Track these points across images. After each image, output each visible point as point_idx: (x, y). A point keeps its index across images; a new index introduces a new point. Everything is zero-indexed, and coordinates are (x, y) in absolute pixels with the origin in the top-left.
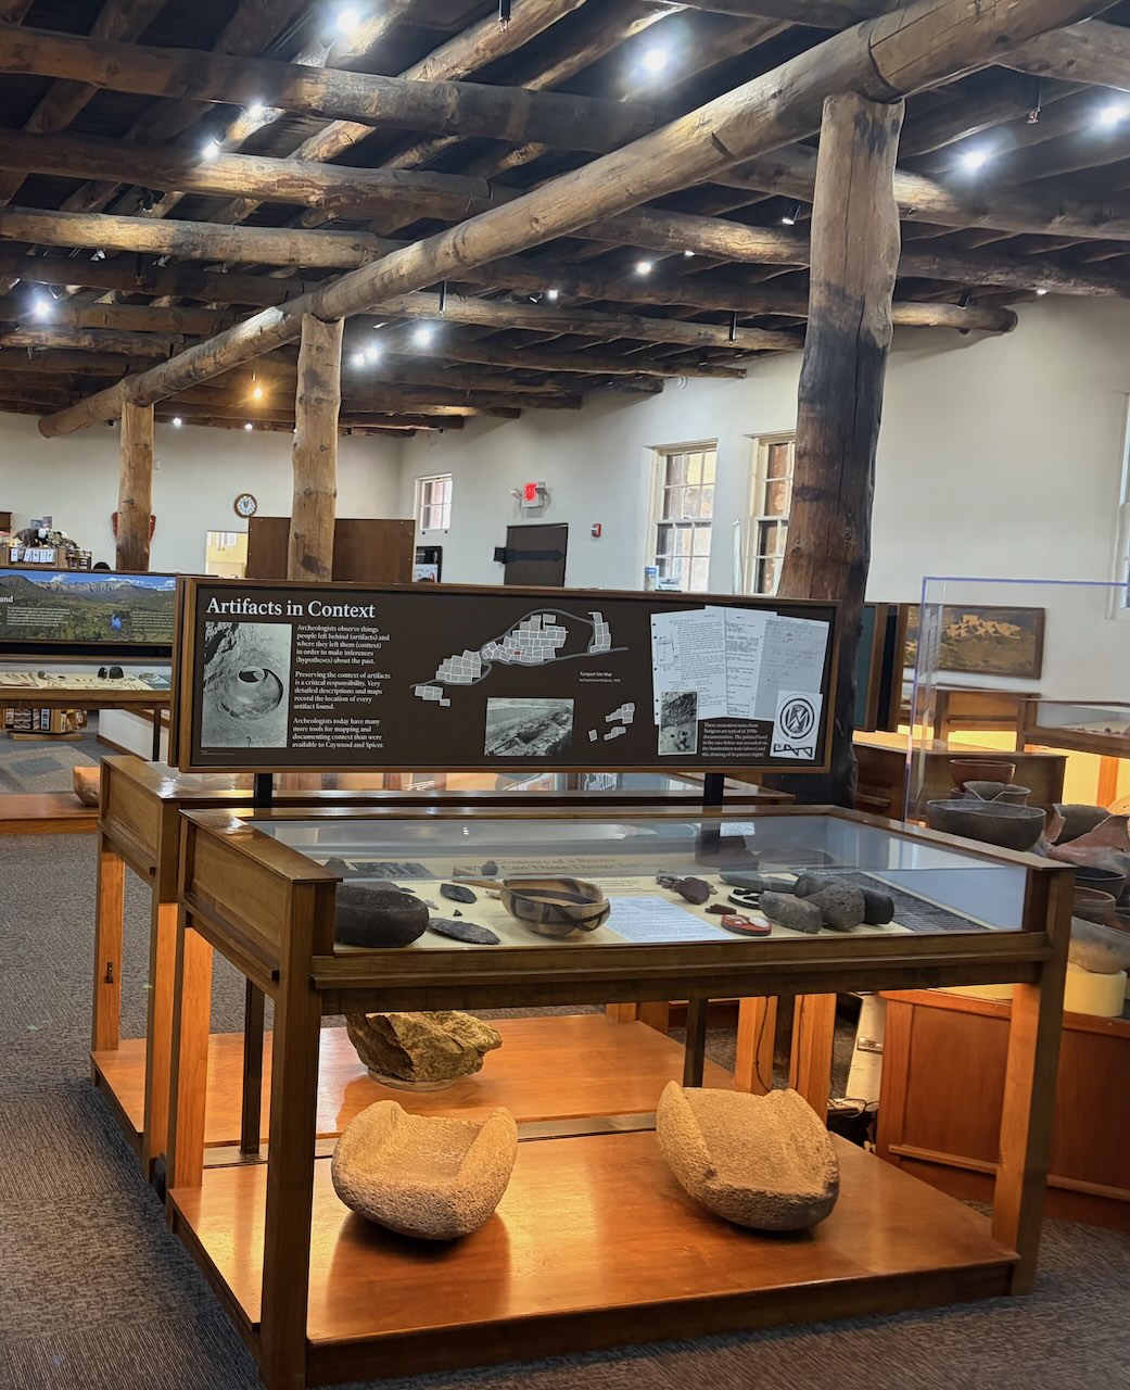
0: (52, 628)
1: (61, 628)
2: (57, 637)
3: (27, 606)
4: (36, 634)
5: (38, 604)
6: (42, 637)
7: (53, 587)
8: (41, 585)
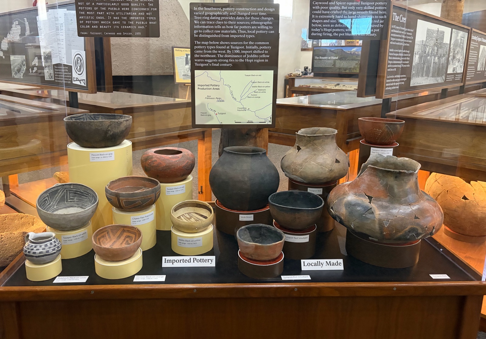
0: (351, 68)
1: (354, 68)
2: (353, 72)
3: (343, 60)
4: (345, 70)
5: (347, 59)
6: (347, 71)
7: (352, 53)
8: (348, 52)
